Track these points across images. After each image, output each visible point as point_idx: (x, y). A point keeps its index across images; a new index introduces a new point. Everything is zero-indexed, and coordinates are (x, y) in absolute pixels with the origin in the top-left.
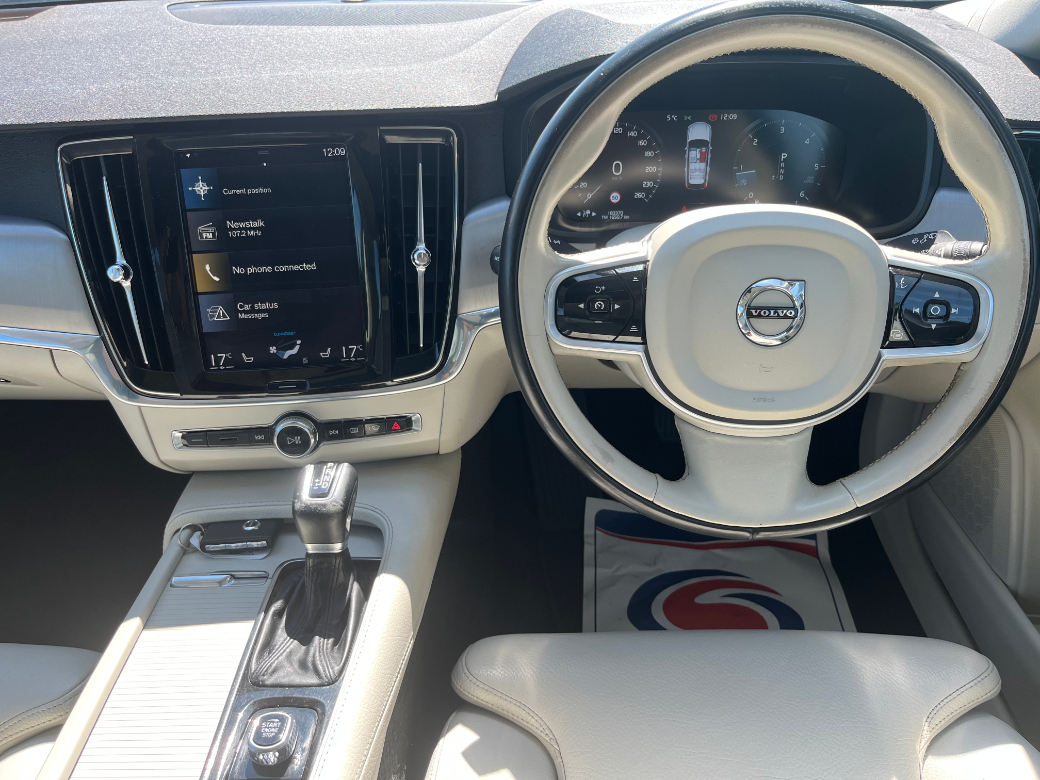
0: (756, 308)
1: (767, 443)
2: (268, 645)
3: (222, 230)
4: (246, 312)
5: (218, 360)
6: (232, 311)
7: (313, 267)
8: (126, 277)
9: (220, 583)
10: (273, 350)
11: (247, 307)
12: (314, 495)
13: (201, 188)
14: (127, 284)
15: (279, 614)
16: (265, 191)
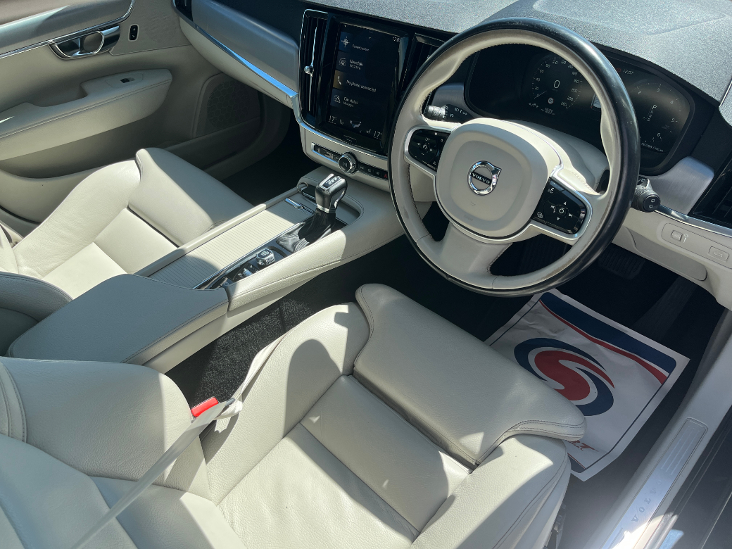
0: (475, 173)
1: (472, 241)
2: (290, 233)
3: (348, 63)
4: (347, 102)
5: (332, 118)
6: (342, 99)
7: (374, 90)
8: (311, 72)
9: (299, 207)
10: (351, 122)
11: (347, 100)
12: (324, 185)
13: (346, 42)
14: (311, 75)
15: (301, 225)
16: (366, 49)
